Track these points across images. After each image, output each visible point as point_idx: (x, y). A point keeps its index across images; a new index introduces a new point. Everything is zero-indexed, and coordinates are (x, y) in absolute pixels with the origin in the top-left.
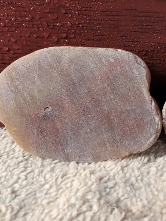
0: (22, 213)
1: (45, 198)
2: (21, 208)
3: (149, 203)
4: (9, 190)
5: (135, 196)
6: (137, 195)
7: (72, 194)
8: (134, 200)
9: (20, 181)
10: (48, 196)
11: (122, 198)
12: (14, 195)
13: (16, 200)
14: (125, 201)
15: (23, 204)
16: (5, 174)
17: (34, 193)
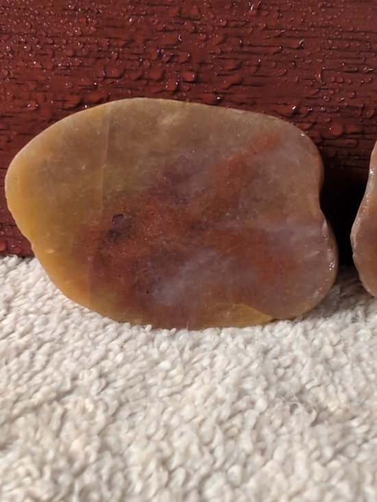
0: (124, 413)
1: (163, 387)
2: (121, 405)
3: (359, 394)
4: (95, 371)
5: (333, 381)
6: (337, 380)
7: (216, 380)
8: (331, 388)
9: (111, 355)
10: (168, 382)
11: (308, 387)
12: (103, 381)
13: (110, 391)
14: (314, 391)
15: (123, 398)
16: (80, 343)
17: (141, 377)
